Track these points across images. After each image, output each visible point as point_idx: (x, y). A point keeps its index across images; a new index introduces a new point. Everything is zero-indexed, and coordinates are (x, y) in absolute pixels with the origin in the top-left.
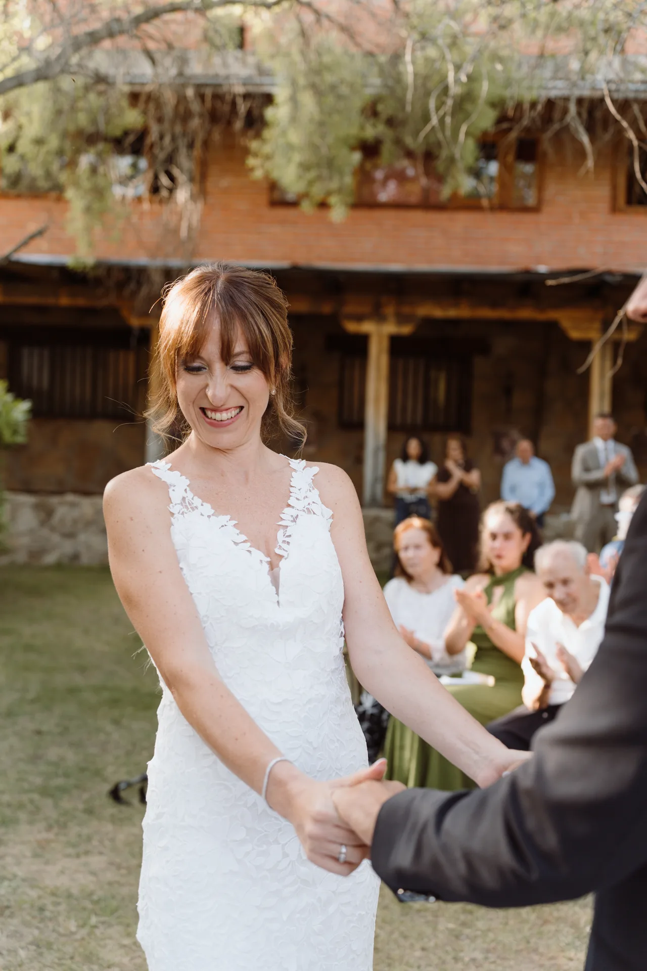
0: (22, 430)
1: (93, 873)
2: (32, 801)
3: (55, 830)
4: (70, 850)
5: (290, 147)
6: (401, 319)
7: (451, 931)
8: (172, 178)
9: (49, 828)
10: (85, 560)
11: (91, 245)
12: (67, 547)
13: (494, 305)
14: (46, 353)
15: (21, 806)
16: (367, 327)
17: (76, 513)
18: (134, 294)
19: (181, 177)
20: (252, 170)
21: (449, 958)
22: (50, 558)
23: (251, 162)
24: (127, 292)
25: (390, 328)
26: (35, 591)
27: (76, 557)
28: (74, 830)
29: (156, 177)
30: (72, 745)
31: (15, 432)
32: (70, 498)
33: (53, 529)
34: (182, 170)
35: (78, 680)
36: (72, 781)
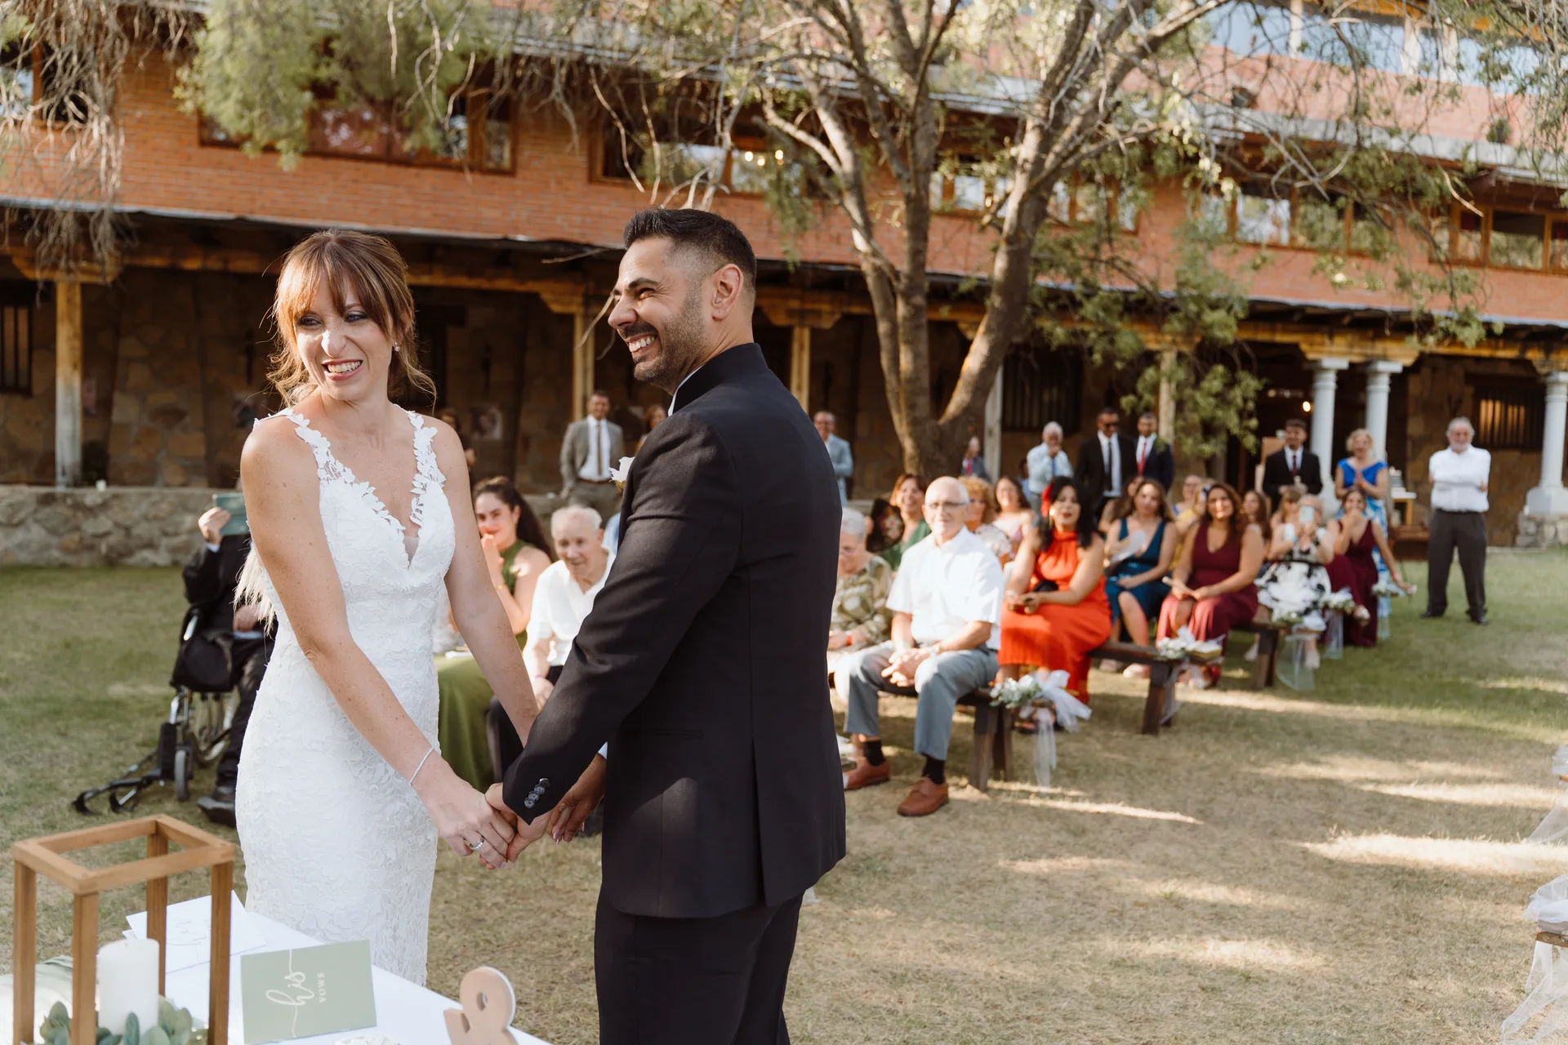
5: (227, 80)
7: (471, 883)
8: (83, 107)
13: (471, 274)
19: (94, 108)
20: (181, 101)
21: (472, 906)
23: (178, 92)
24: (26, 239)
29: (62, 105)
34: (94, 100)
36: (19, 799)
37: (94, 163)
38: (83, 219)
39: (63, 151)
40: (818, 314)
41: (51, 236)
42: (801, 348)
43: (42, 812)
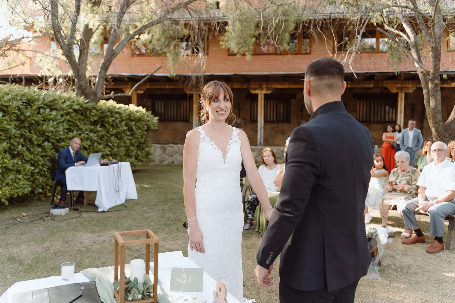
0: (156, 126)
1: (179, 245)
2: (162, 227)
3: (168, 234)
4: (172, 239)
5: (233, 38)
6: (268, 89)
8: (198, 50)
9: (167, 234)
10: (176, 163)
11: (174, 69)
12: (171, 159)
13: (296, 84)
14: (163, 102)
15: (159, 228)
16: (257, 92)
17: (173, 149)
18: (187, 84)
19: (200, 49)
20: (222, 45)
22: (166, 163)
23: (221, 43)
24: (185, 84)
25: (264, 92)
26: (161, 172)
27: (173, 162)
28: (173, 234)
29: (193, 50)
30: (172, 213)
31: (154, 126)
32: (171, 145)
33: (166, 154)
35: (174, 196)
36: (173, 222)
37: (200, 64)
38: (197, 78)
39: (193, 60)
40: (408, 88)
41: (190, 83)
42: (402, 99)
43: (176, 226)
